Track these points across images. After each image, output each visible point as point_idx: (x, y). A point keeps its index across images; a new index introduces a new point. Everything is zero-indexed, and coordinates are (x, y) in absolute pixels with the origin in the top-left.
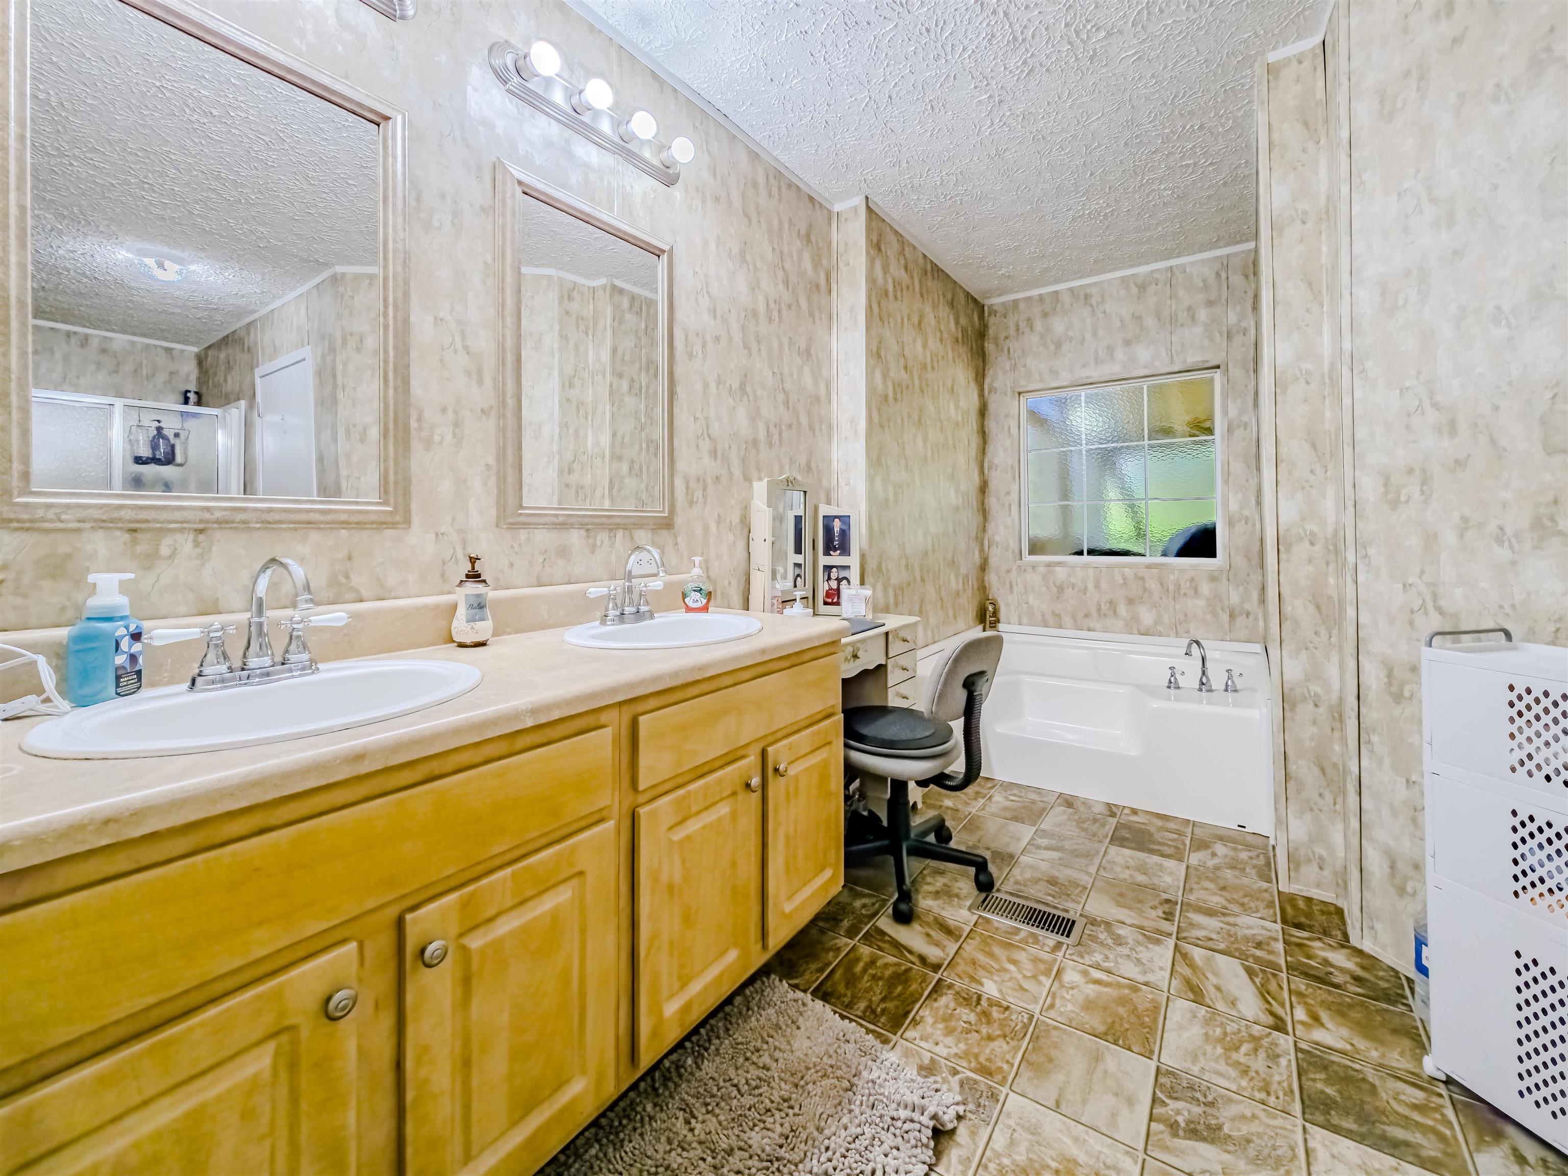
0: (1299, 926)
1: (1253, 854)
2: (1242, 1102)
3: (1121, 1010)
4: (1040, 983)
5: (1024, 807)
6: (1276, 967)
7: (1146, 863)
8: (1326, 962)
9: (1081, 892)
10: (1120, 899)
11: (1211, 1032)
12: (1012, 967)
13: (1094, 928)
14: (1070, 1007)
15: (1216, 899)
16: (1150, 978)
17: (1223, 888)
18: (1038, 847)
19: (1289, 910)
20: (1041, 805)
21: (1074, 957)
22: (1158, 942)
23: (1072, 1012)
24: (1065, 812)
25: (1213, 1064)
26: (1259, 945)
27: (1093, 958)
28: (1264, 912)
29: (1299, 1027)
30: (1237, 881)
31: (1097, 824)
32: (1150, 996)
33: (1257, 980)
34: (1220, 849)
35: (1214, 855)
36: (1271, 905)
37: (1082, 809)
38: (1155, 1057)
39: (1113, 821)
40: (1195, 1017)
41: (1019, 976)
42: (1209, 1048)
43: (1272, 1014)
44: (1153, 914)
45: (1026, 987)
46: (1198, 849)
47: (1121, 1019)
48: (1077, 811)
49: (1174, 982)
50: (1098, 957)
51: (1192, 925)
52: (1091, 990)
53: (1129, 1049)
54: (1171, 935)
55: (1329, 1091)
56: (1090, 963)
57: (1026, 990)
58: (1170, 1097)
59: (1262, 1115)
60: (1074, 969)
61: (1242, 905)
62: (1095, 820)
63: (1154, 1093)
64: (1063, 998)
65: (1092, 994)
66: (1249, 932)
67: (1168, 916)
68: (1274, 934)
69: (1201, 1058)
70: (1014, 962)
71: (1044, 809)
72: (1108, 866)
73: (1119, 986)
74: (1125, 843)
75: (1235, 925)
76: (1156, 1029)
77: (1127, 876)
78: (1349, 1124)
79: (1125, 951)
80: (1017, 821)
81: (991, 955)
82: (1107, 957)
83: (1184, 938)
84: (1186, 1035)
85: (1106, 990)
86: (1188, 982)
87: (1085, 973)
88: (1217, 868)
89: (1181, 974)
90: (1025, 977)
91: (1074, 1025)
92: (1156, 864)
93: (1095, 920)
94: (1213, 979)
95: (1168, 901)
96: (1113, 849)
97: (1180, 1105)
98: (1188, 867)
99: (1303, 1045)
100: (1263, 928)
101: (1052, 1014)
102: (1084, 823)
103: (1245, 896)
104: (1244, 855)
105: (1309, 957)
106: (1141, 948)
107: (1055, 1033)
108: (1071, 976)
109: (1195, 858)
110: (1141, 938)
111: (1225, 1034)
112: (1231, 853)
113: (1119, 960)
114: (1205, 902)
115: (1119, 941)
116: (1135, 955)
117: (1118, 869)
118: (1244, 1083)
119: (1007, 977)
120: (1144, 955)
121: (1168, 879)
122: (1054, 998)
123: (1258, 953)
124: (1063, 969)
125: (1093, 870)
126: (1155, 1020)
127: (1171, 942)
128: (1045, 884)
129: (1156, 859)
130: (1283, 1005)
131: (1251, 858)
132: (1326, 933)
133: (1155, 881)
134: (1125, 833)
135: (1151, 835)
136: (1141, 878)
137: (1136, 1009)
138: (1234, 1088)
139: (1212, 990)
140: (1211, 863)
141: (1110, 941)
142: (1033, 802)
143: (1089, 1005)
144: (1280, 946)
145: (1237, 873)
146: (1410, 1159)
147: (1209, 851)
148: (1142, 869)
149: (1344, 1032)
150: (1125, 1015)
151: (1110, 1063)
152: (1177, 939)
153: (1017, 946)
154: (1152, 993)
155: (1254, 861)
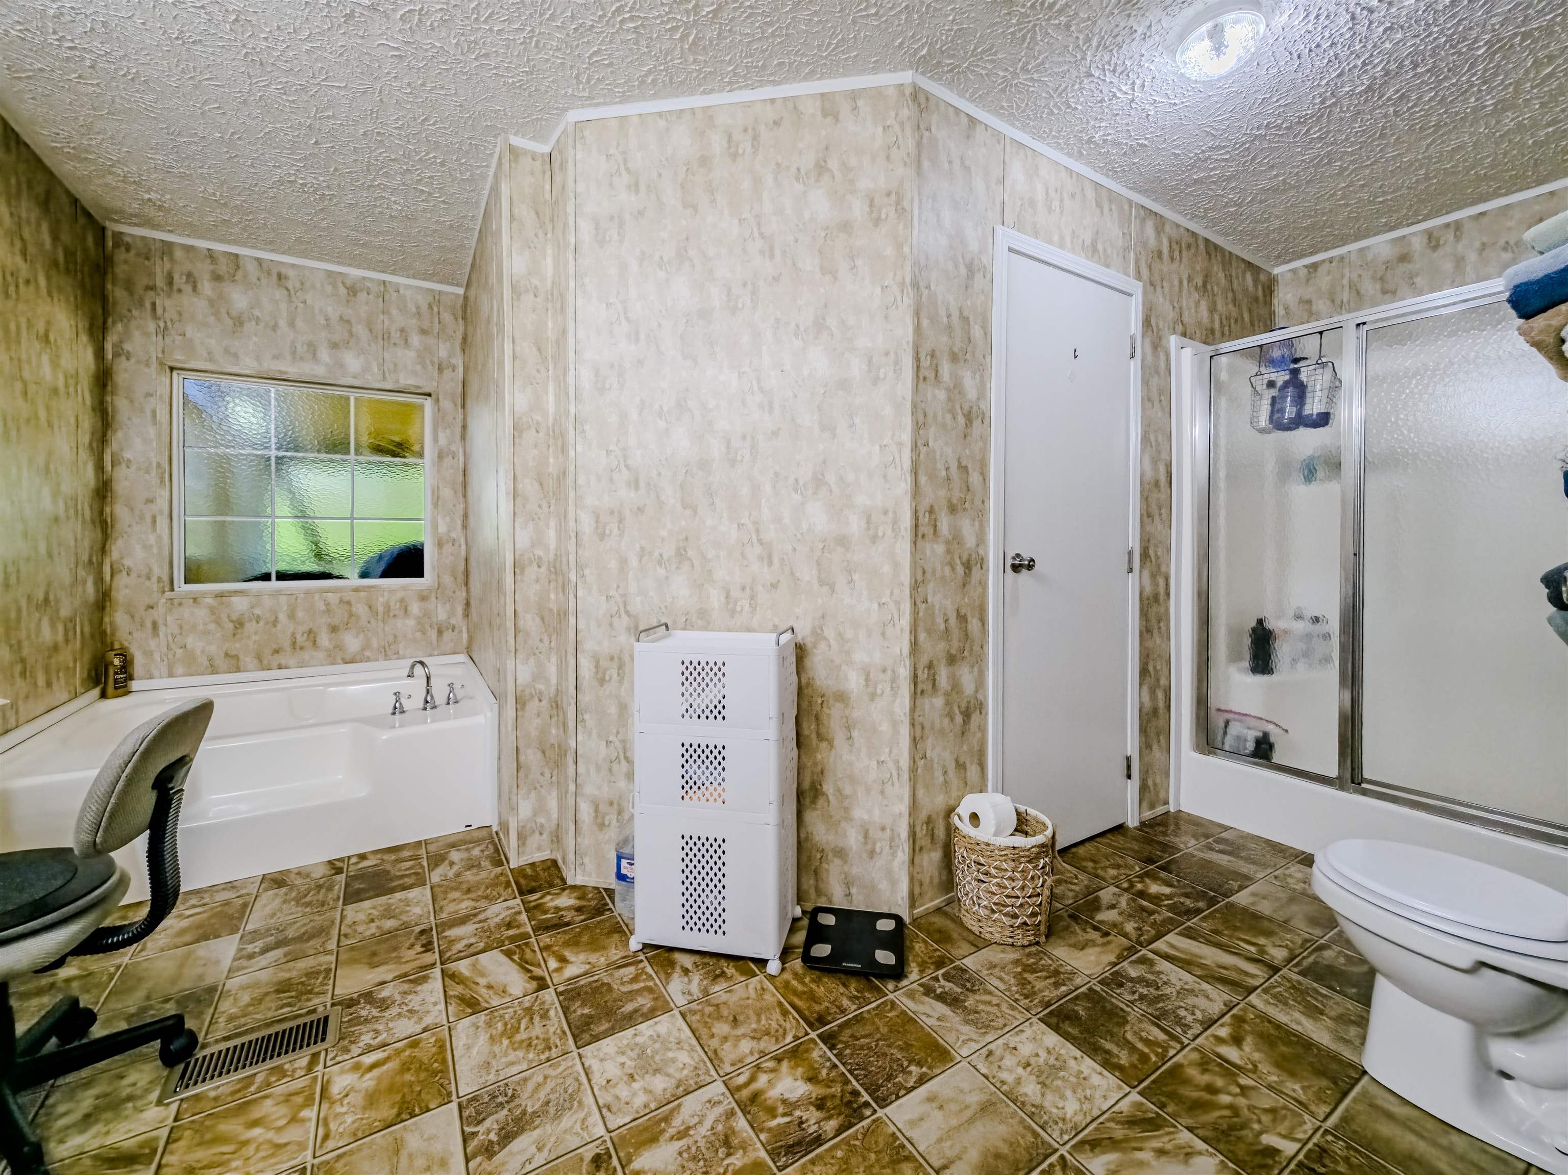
0: (532, 891)
1: (482, 847)
2: (533, 1074)
3: (408, 1077)
4: (303, 1121)
5: (215, 915)
6: (526, 936)
7: (390, 905)
8: (558, 909)
9: (324, 978)
10: (373, 960)
11: (494, 1032)
12: (257, 1132)
13: (352, 1010)
14: (349, 1119)
15: (464, 905)
16: (428, 1020)
17: (469, 891)
18: (251, 957)
19: (522, 881)
20: (240, 901)
21: (339, 1059)
22: (425, 979)
23: (354, 1122)
24: (277, 895)
25: (504, 1060)
26: (509, 926)
27: (361, 1044)
28: (505, 894)
29: (554, 975)
30: (477, 878)
31: (323, 890)
32: (433, 1040)
33: (516, 957)
34: (455, 856)
35: (452, 864)
36: (508, 885)
37: (298, 881)
38: (454, 1097)
39: (342, 878)
40: (478, 1027)
41: (271, 1135)
42: (496, 1049)
43: (533, 978)
44: (411, 953)
45: (282, 1141)
46: (437, 865)
47: (411, 1085)
48: (292, 887)
49: (450, 1008)
50: (366, 1039)
51: (452, 942)
52: (369, 1081)
53: (428, 1110)
54: (434, 964)
55: (586, 1011)
56: (360, 1051)
57: (286, 1145)
58: (480, 1122)
59: (551, 1072)
60: (342, 1072)
61: (486, 897)
62: (319, 887)
63: (463, 1132)
64: (337, 1115)
65: (372, 1084)
66: (497, 920)
67: (428, 947)
68: (517, 909)
69: (494, 1063)
70: (255, 1123)
71: (245, 905)
72: (349, 931)
73: (398, 1052)
74: (363, 896)
75: (485, 920)
76: (447, 1068)
77: (373, 930)
78: (605, 1026)
79: (394, 1011)
80: (207, 939)
81: (220, 1140)
82: (377, 1032)
83: (449, 959)
84: (475, 1051)
85: (385, 1068)
86: (462, 999)
87: (357, 1067)
88: (458, 875)
89: (455, 996)
90: (279, 1129)
91: (360, 1135)
92: (401, 900)
93: (352, 999)
94: (482, 981)
95: (422, 932)
96: (350, 910)
97: (488, 1123)
98: (432, 888)
99: (561, 988)
100: (508, 908)
101: (330, 1144)
102: (306, 896)
103: (487, 888)
104: (476, 852)
105: (546, 912)
106: (410, 997)
107: (339, 1165)
108: (341, 1082)
109: (436, 877)
110: (406, 987)
111: (506, 1024)
112: (465, 855)
113: (391, 1025)
114: (456, 912)
115: (384, 1004)
116: (406, 1008)
117: (360, 929)
118: (531, 1056)
119: (251, 1149)
120: (414, 1001)
121: (417, 910)
122: (326, 1124)
123: (511, 932)
124: (328, 1081)
125: (332, 945)
126: (444, 1061)
127: (437, 972)
128: (274, 996)
129: (398, 895)
130: (539, 966)
131: (482, 851)
132: (551, 885)
133: (405, 918)
134: (357, 885)
135: (388, 872)
136: (389, 924)
137: (421, 1063)
138: (525, 1067)
139: (484, 991)
140: (451, 874)
141: (375, 1012)
142: (227, 903)
143: (372, 1099)
144: (524, 917)
145: (475, 870)
146: (640, 1020)
147: (447, 862)
148: (388, 913)
149: (582, 957)
150: (413, 1079)
151: (413, 1142)
152: (442, 964)
153: (255, 1100)
154: (433, 1034)
155: (486, 853)
